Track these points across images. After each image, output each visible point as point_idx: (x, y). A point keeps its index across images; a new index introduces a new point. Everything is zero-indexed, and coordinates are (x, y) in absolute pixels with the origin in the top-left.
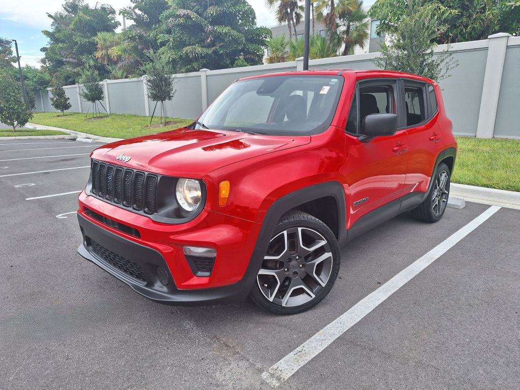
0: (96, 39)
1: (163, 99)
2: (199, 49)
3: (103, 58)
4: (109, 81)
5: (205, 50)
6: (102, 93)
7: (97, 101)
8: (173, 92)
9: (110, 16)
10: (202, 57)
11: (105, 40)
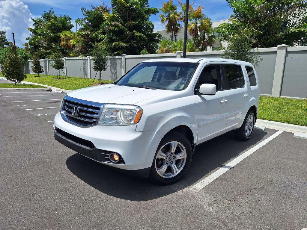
0: (61, 34)
1: (101, 70)
2: (122, 44)
3: (64, 45)
4: (67, 58)
5: (125, 45)
6: (63, 65)
7: (60, 69)
8: (107, 66)
9: (68, 21)
10: (124, 48)
11: (66, 35)
